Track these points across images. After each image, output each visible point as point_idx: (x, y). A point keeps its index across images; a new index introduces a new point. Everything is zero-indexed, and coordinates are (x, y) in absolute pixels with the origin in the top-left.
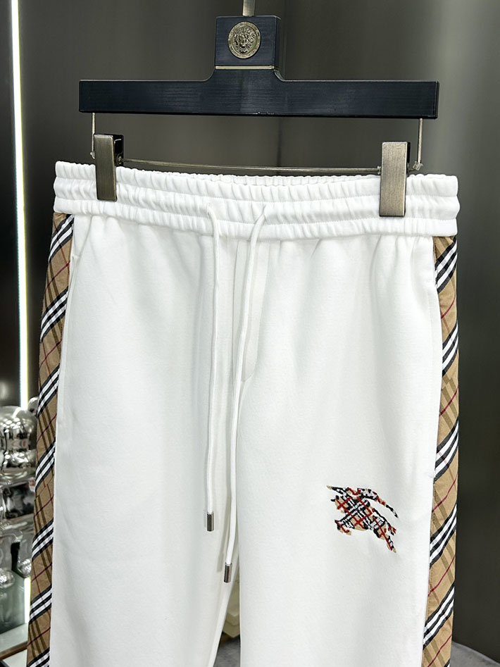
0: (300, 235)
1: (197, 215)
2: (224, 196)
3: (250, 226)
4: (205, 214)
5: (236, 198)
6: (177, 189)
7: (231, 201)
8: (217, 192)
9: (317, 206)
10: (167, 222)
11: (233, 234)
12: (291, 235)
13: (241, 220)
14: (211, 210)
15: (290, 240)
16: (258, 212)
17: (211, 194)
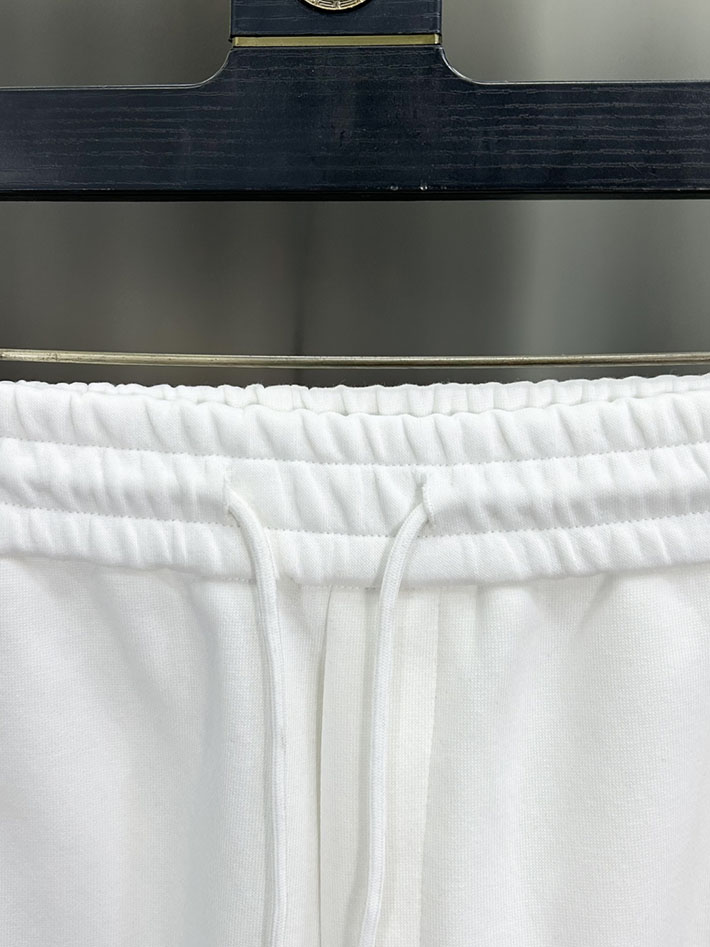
0: (550, 564)
1: (188, 518)
2: (281, 452)
3: (375, 544)
4: (218, 511)
5: (319, 457)
6: (112, 436)
7: (306, 469)
8: (255, 442)
9: (600, 473)
10: (81, 546)
11: (319, 573)
12: (519, 567)
13: (341, 525)
14: (239, 500)
15: (512, 582)
16: (400, 497)
17: (234, 448)
